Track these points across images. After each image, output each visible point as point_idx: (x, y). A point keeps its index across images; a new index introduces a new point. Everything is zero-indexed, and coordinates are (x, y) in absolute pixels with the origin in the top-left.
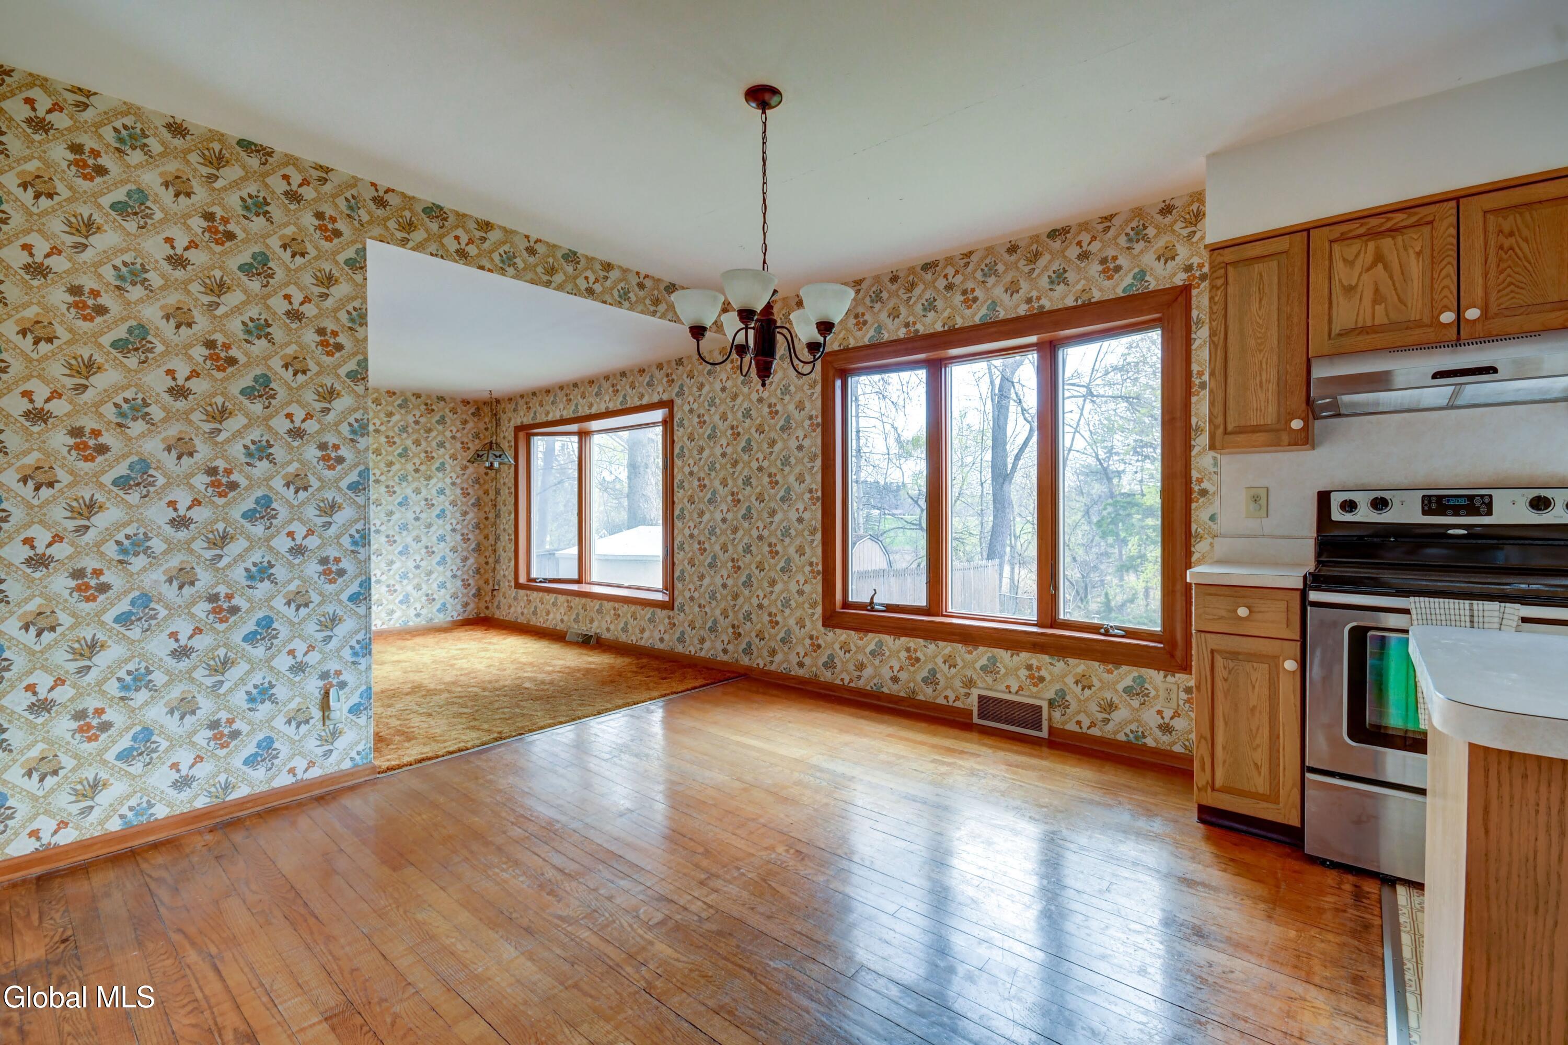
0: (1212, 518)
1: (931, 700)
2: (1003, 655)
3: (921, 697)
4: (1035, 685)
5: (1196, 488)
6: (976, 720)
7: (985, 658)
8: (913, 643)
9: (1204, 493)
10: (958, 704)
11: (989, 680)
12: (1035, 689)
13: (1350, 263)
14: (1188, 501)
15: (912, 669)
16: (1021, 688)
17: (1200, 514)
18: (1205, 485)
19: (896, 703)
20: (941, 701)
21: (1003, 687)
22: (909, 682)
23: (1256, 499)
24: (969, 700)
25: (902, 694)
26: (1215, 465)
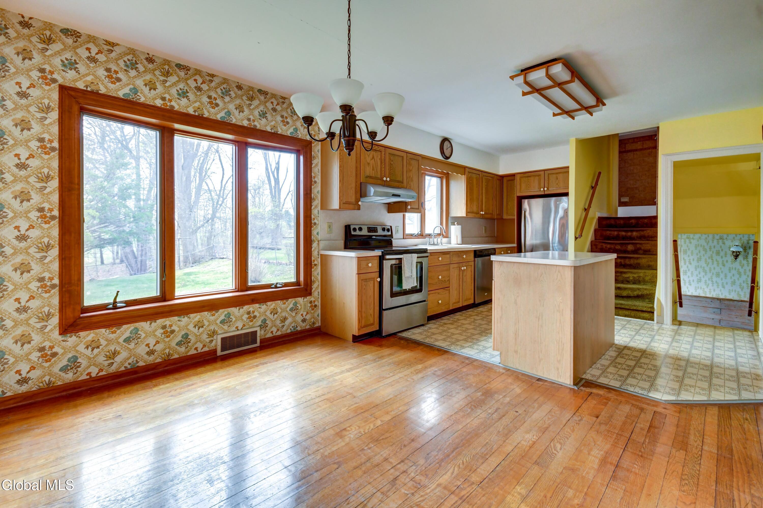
0: (318, 234)
1: (184, 355)
2: (234, 310)
3: (176, 356)
4: (251, 321)
5: (313, 222)
6: (219, 353)
7: (224, 315)
8: (167, 321)
9: (315, 224)
10: (206, 349)
11: (226, 327)
12: (251, 324)
13: (369, 156)
14: (311, 227)
15: (167, 340)
16: (244, 325)
17: (314, 232)
18: (316, 221)
19: (154, 369)
20: (193, 352)
21: (234, 329)
22: (165, 349)
23: (330, 227)
24: (213, 344)
25: (159, 360)
26: (318, 213)
